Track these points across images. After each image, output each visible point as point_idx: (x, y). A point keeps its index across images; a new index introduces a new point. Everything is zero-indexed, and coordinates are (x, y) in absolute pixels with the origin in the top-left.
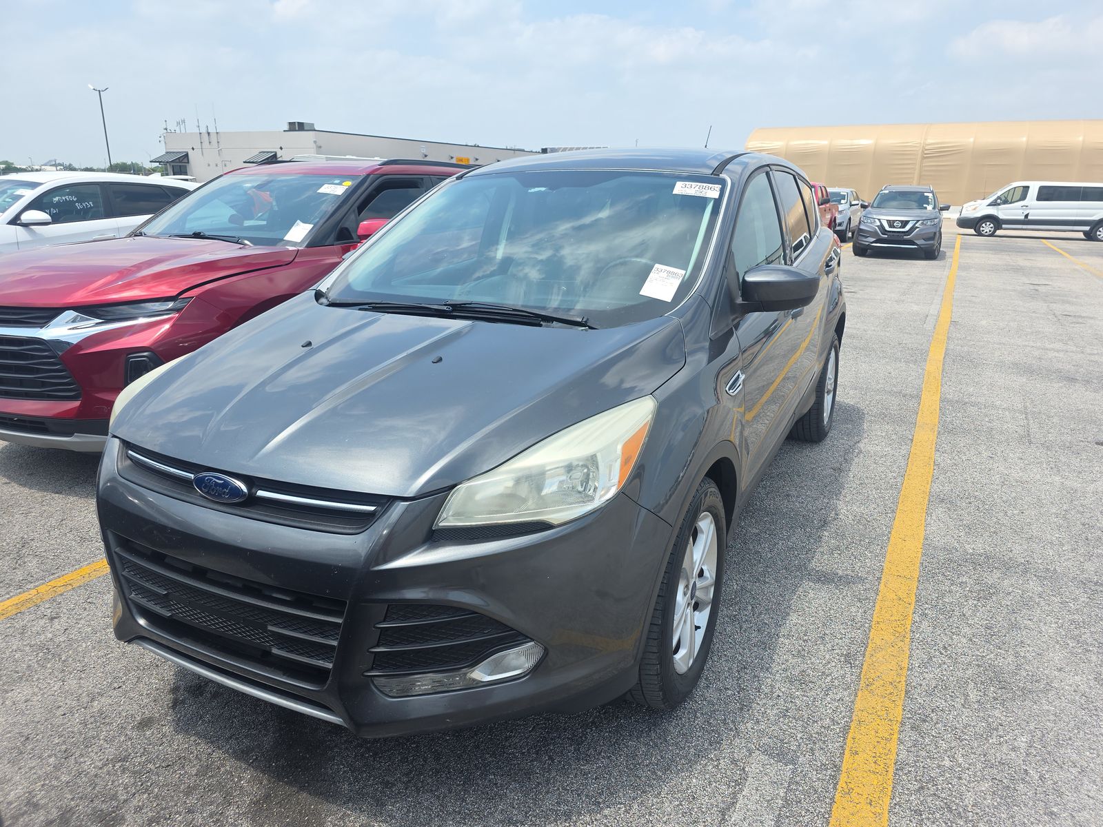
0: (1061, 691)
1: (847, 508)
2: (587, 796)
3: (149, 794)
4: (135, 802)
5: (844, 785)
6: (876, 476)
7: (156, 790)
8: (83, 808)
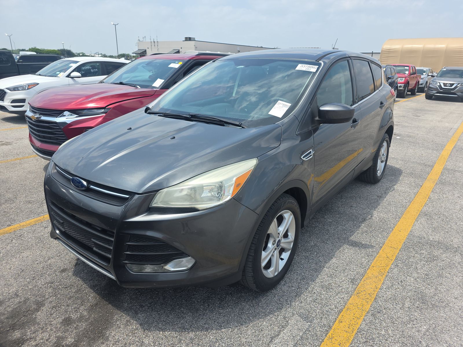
0: (453, 308)
1: (377, 214)
2: (218, 323)
3: (56, 297)
4: (50, 299)
5: (331, 335)
6: (397, 201)
7: (59, 296)
8: (33, 299)
